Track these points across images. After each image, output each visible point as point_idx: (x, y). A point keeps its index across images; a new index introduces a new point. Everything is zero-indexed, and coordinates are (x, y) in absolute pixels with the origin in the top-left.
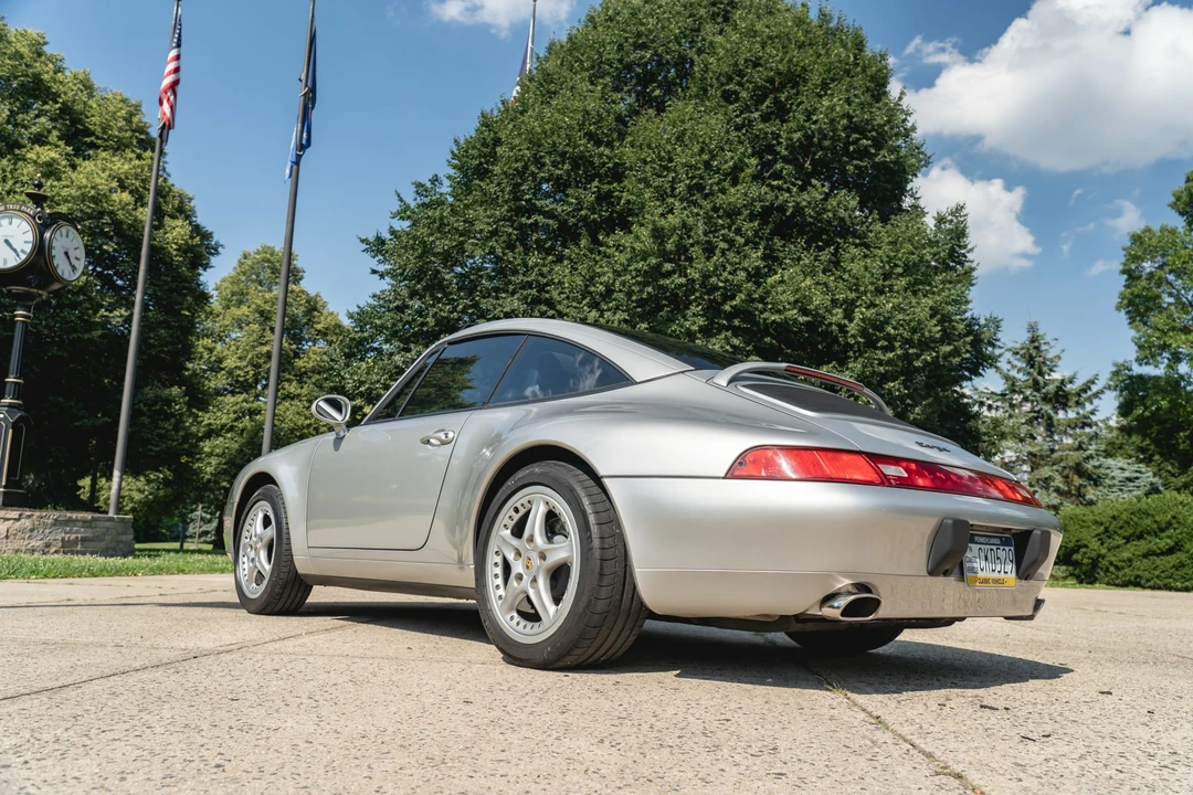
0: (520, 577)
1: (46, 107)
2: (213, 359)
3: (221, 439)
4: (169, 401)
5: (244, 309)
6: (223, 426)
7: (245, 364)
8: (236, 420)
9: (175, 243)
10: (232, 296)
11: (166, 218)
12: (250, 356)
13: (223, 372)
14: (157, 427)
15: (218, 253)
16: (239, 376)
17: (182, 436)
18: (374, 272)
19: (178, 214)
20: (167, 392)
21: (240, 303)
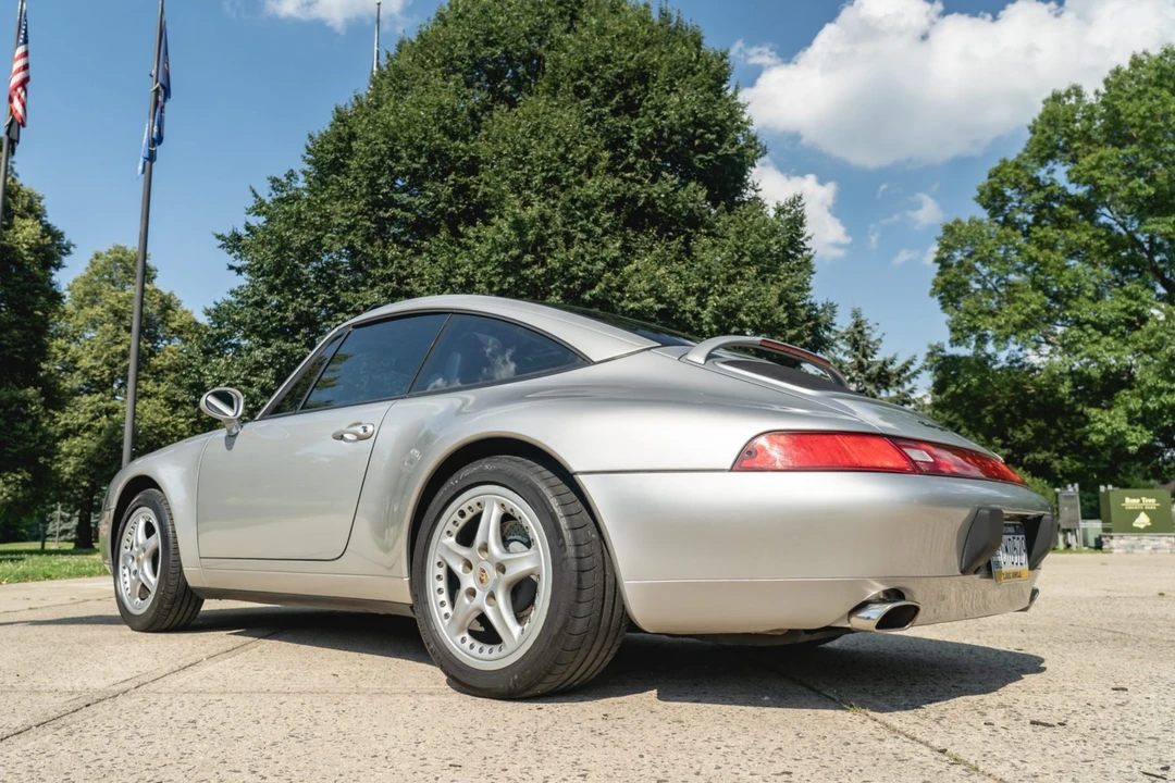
0: (472, 593)
2: (68, 359)
3: (79, 439)
4: (25, 402)
5: (98, 309)
6: (80, 426)
7: (100, 363)
8: (93, 419)
9: (26, 243)
10: (85, 295)
11: (16, 218)
12: (105, 356)
13: (78, 372)
14: (14, 429)
15: (69, 253)
16: (94, 375)
17: (40, 438)
18: (231, 268)
19: (28, 214)
20: (22, 393)
21: (93, 303)
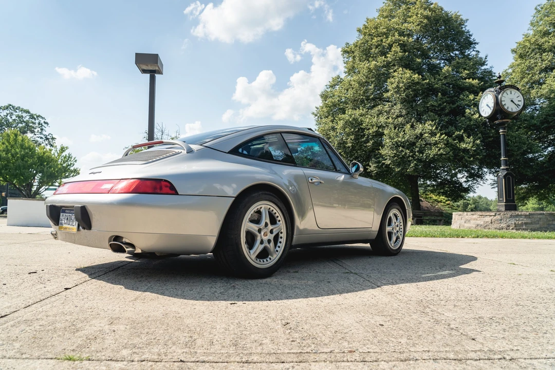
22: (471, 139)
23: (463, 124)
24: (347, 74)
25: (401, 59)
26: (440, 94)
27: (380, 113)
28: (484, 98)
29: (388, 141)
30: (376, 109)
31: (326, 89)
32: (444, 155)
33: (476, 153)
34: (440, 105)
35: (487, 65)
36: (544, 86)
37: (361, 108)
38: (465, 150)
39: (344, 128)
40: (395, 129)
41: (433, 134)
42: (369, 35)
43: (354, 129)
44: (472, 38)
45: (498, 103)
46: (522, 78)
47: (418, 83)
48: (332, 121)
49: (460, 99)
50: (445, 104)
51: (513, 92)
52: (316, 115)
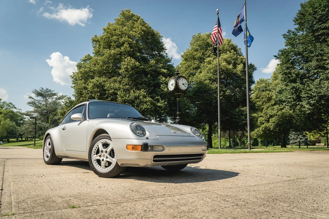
1: (210, 48)
22: (163, 101)
23: (159, 93)
24: (95, 54)
25: (129, 52)
26: (149, 75)
27: (115, 81)
28: (170, 81)
29: (120, 98)
30: (113, 78)
31: (81, 62)
32: (150, 108)
33: (165, 109)
34: (148, 81)
35: (171, 63)
36: (195, 76)
37: (104, 77)
38: (160, 107)
39: (93, 88)
40: (124, 92)
41: (145, 97)
42: (110, 34)
43: (100, 89)
44: (164, 46)
45: (177, 85)
46: (186, 71)
47: (138, 67)
48: (85, 83)
49: (158, 79)
50: (151, 81)
51: (184, 80)
52: (73, 78)
